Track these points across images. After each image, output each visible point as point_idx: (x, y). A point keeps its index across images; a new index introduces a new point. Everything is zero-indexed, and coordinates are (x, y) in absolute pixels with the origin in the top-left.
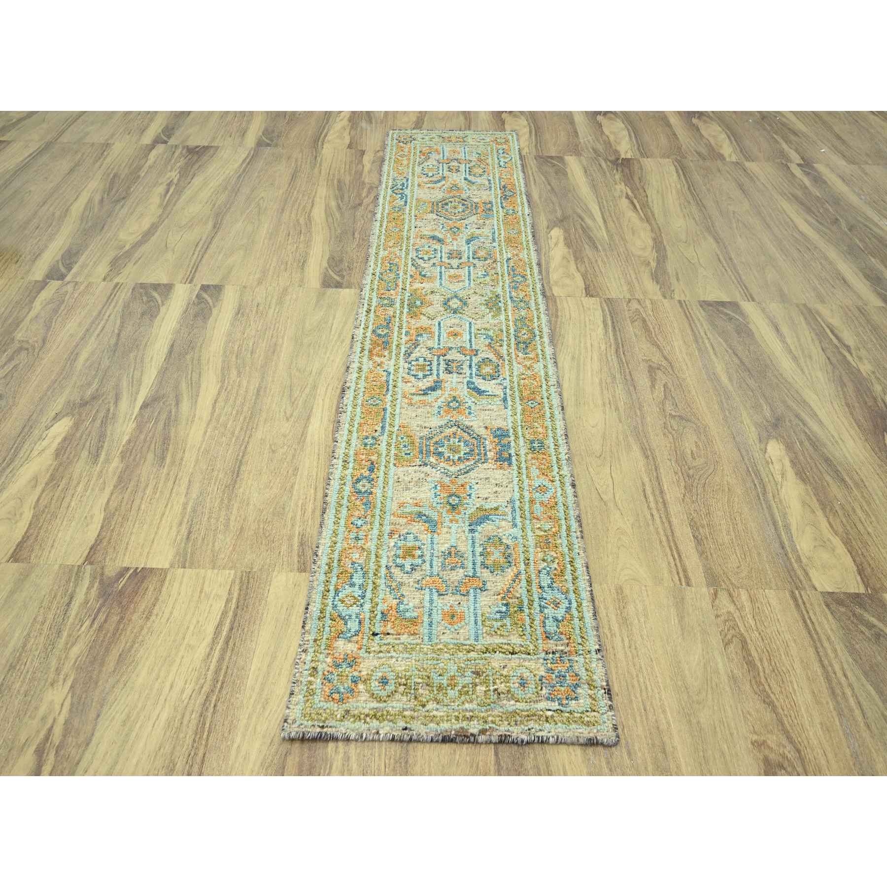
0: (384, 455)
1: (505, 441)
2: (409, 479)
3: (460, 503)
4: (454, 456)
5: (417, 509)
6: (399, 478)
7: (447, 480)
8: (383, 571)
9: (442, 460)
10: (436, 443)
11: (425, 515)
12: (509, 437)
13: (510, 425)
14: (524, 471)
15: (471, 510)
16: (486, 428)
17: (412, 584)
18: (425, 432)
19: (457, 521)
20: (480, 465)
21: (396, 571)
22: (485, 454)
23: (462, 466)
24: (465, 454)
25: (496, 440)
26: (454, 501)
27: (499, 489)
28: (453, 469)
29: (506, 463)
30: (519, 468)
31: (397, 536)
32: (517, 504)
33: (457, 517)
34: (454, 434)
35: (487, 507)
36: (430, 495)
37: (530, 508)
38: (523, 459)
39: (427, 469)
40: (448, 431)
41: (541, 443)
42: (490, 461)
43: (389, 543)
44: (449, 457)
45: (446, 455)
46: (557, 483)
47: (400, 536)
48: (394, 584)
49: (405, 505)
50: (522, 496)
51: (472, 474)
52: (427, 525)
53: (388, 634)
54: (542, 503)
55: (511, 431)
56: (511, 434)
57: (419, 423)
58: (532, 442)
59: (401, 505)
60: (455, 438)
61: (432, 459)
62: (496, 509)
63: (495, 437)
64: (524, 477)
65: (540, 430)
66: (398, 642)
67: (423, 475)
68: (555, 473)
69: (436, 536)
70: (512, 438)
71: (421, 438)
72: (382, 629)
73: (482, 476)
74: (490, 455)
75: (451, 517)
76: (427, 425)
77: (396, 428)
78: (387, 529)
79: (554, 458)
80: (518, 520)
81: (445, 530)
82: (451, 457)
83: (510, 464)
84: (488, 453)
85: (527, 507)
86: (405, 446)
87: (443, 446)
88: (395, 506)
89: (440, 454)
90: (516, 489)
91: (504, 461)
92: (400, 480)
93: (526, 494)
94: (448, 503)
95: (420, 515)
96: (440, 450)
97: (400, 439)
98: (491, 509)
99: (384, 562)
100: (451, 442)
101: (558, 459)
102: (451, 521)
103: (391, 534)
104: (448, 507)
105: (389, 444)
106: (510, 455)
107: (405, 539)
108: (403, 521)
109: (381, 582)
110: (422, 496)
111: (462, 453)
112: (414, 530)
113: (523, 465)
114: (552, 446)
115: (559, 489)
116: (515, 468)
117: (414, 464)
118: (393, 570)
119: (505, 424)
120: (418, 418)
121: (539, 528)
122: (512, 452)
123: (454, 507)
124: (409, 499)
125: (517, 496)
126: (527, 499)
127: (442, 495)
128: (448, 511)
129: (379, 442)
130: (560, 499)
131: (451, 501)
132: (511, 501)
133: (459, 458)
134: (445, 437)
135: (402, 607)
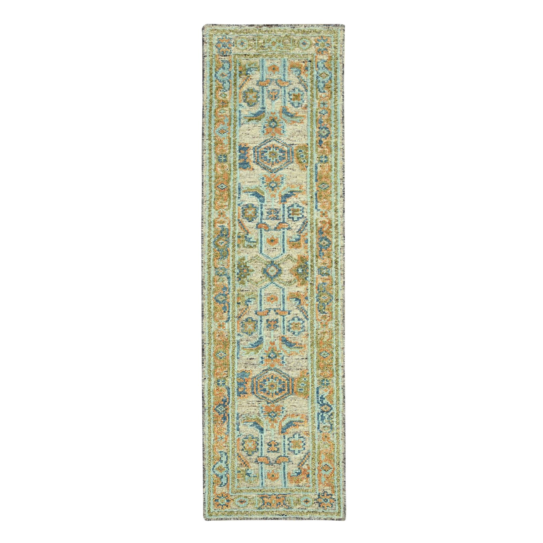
0: (314, 151)
1: (242, 161)
2: (298, 137)
3: (270, 123)
4: (273, 150)
5: (294, 119)
6: (304, 137)
7: (277, 136)
8: (309, 89)
9: (280, 148)
10: (284, 158)
11: (289, 116)
12: (240, 164)
13: (238, 171)
14: (232, 143)
15: (264, 120)
16: (253, 169)
17: (294, 83)
18: (290, 166)
19: (272, 113)
20: (258, 145)
21: (302, 88)
23: (268, 144)
24: (267, 152)
25: (247, 161)
26: (273, 124)
27: (247, 132)
28: (274, 142)
29: (242, 146)
30: (235, 144)
31: (303, 106)
32: (238, 123)
33: (272, 115)
34: (273, 164)
35: (255, 121)
36: (286, 128)
37: (231, 121)
38: (232, 150)
39: (288, 142)
40: (277, 166)
41: (219, 160)
42: (252, 148)
43: (307, 102)
44: (276, 150)
45: (278, 151)
46: (213, 135)
47: (301, 106)
48: (303, 82)
49: (300, 121)
50: (235, 127)
51: (263, 139)
52: (288, 111)
53: (304, 62)
54: (224, 124)
55: (237, 167)
56: (238, 165)
57: (294, 172)
58: (225, 161)
59: (302, 122)
60: (273, 162)
61: (286, 149)
62: (250, 120)
63: (248, 163)
64: (232, 139)
65: (219, 169)
66: (299, 58)
67: (291, 139)
68: (214, 141)
69: (283, 105)
70: (238, 162)
71: (292, 162)
72: (307, 63)
73: (256, 139)
74: (251, 152)
75: (275, 115)
76: (290, 171)
77: (308, 168)
78: (309, 109)
79: (213, 150)
80: (238, 114)
81: (277, 109)
82: (275, 149)
83: (240, 146)
84: (253, 153)
85: (233, 122)
86: (303, 156)
87: (280, 156)
88: (305, 121)
89: (281, 151)
90: (237, 132)
91: (244, 147)
92: (304, 136)
93: (232, 129)
94: (276, 123)
95: (292, 116)
96: (281, 154)
97: (306, 160)
98: (252, 120)
99: (309, 93)
100: (275, 159)
101: (210, 150)
102: (275, 113)
103: (306, 107)
104: (276, 120)
105: (312, 157)
106: (240, 152)
107: (299, 104)
108: (300, 114)
109: (310, 84)
110: (291, 127)
111: (268, 152)
112: (294, 109)
113: (232, 146)
114: (213, 158)
115: (212, 132)
116: (237, 144)
117: (296, 145)
118: (304, 89)
119: (241, 172)
120: (295, 175)
121: (227, 111)
122: (238, 154)
123: (273, 120)
124: (298, 125)
125: (238, 128)
126: (232, 126)
127: (280, 127)
128: (276, 118)
129: (318, 159)
130: (213, 126)
131: (275, 124)
132: (240, 125)
133: (270, 149)
134: (278, 162)
135: (298, 73)
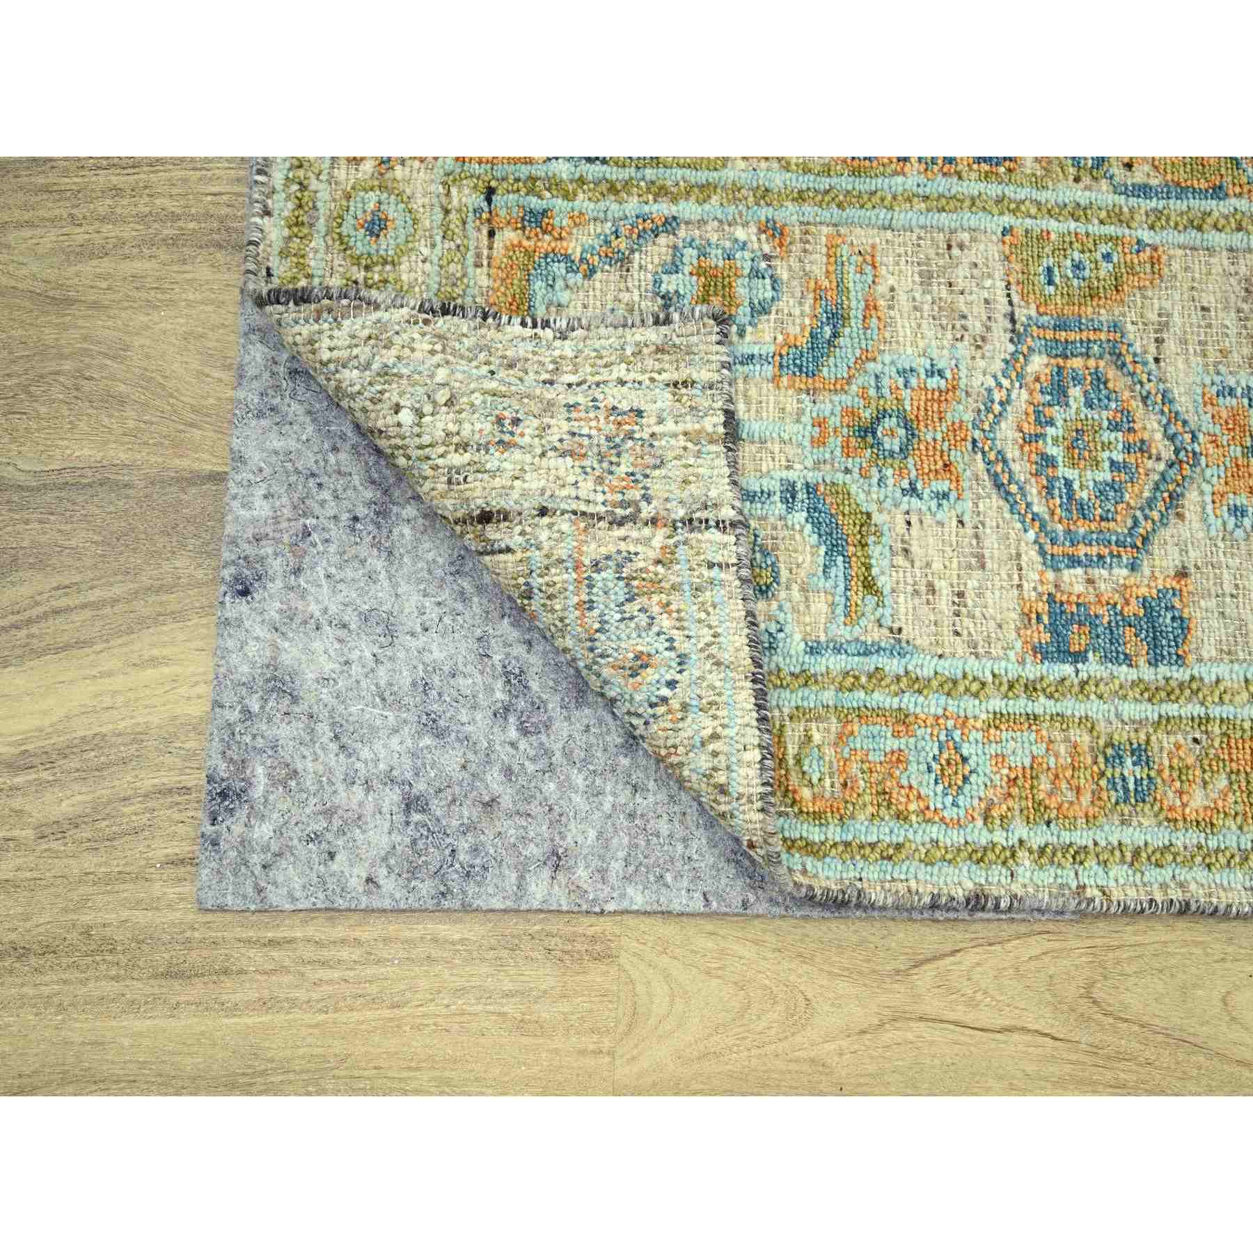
0: (1042, 196)
1: (1133, 643)
2: (961, 284)
3: (881, 456)
4: (1055, 440)
5: (856, 307)
6: (961, 246)
7: (963, 412)
8: (662, 209)
9: (1039, 398)
10: (1099, 380)
11: (835, 335)
12: (1154, 663)
13: (1209, 673)
14: (1020, 705)
15: (863, 495)
16: (1182, 574)
17: (625, 297)
18: (1139, 341)
19: (819, 442)
20: (1031, 535)
21: (660, 249)
22: (1074, 562)
23: (1021, 469)
24: (1068, 484)
25: (1134, 608)
26: (891, 436)
27: (944, 602)
28: (1007, 433)
29: (1046, 637)
30: (1031, 688)
31: (767, 248)
32: (893, 666)
33: (835, 442)
34: (1143, 448)
35: (875, 551)
36: (909, 356)
37: (879, 712)
38: (1071, 706)
39: (1001, 344)
40: (1151, 426)
41: (1141, 794)
42: (1050, 575)
43: (745, 225)
44: (1051, 423)
45: (1056, 412)
46: (980, 835)
47: (767, 257)
48: (623, 244)
49: (868, 269)
50: (918, 685)
51: (992, 504)
52: (803, 341)
53: (491, 234)
54: (898, 759)
55: (1180, 674)
56: (1163, 670)
57: (1177, 319)
58: (1141, 754)
59: (869, 259)
60: (1128, 449)
61: (1038, 364)
62: (869, 585)
63: (1145, 602)
64: (997, 704)
65: (1198, 800)
66: (470, 259)
67: (976, 326)
68: (1020, 830)
69: (769, 370)
70: (1147, 673)
71: (1115, 327)
72: (503, 213)
73: (991, 543)
74: (1074, 579)
75: (834, 421)
76: (1171, 346)
77: (1146, 236)
78: (789, 214)
79: (1082, 837)
80: (833, 663)
81: (791, 405)
82: (1050, 431)
83: (1042, 653)
84: (1079, 571)
85: (879, 698)
86: (1078, 266)
87: (1089, 405)
88: (862, 237)
89: (1059, 392)
90: (948, 668)
91: (1053, 630)
92: (956, 251)
93: (933, 704)
94: (881, 415)
95: (837, 318)
96: (1075, 392)
97: (1104, 248)
98: (868, 568)
99: (688, 209)
100: (1107, 436)
101: (1078, 855)
102: (820, 423)
103: (772, 230)
104: (867, 414)
105: (1079, 212)
106: (1079, 657)
107: (756, 274)
108: (818, 266)
109: (632, 205)
110: (904, 328)
111: (1071, 474)
112: (787, 303)
113: (1042, 705)
114: (1132, 836)
115: (955, 837)
116: (1032, 670)
117: (1016, 298)
118: (663, 240)
119: (1209, 651)
120: (1196, 317)
121: (809, 738)
122: (1093, 667)
123: (866, 432)
124: (891, 281)
125: (925, 666)
126: (909, 701)
127: (906, 394)
128: (851, 412)
129: (1086, 180)
130: (920, 835)
131: (890, 423)
132: (899, 645)
133: (1050, 461)
134: (1126, 413)
135: (559, 269)
